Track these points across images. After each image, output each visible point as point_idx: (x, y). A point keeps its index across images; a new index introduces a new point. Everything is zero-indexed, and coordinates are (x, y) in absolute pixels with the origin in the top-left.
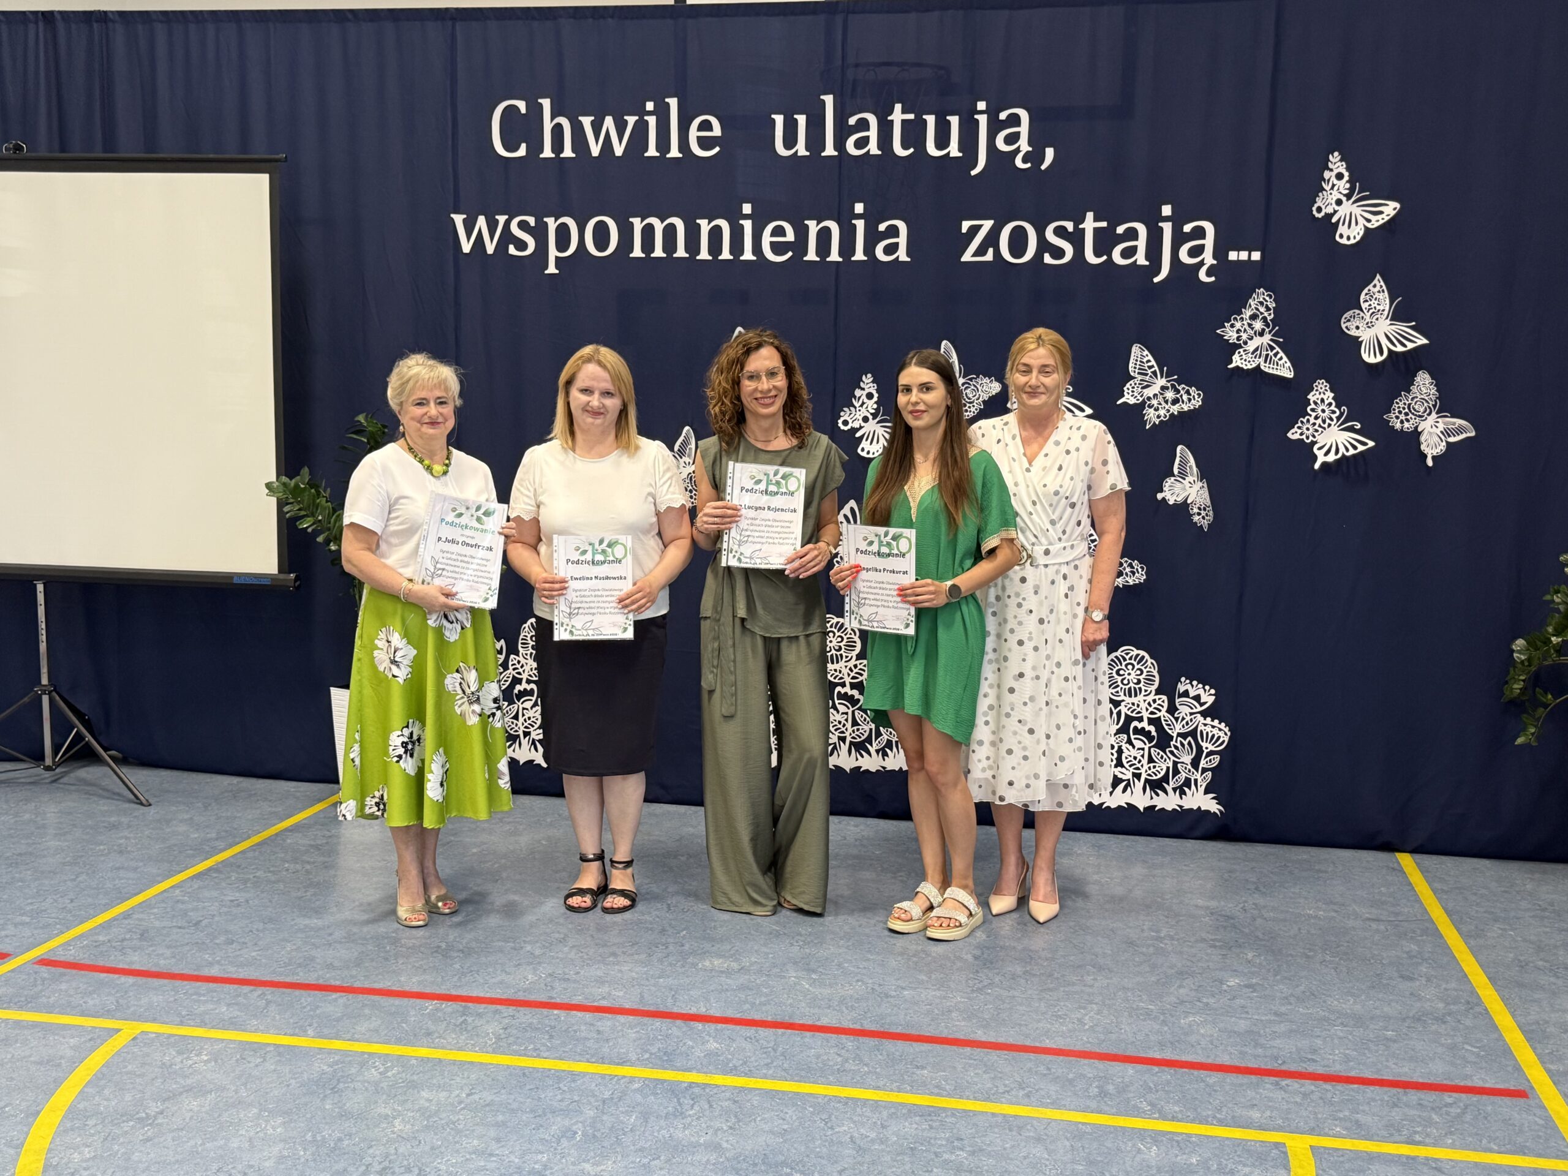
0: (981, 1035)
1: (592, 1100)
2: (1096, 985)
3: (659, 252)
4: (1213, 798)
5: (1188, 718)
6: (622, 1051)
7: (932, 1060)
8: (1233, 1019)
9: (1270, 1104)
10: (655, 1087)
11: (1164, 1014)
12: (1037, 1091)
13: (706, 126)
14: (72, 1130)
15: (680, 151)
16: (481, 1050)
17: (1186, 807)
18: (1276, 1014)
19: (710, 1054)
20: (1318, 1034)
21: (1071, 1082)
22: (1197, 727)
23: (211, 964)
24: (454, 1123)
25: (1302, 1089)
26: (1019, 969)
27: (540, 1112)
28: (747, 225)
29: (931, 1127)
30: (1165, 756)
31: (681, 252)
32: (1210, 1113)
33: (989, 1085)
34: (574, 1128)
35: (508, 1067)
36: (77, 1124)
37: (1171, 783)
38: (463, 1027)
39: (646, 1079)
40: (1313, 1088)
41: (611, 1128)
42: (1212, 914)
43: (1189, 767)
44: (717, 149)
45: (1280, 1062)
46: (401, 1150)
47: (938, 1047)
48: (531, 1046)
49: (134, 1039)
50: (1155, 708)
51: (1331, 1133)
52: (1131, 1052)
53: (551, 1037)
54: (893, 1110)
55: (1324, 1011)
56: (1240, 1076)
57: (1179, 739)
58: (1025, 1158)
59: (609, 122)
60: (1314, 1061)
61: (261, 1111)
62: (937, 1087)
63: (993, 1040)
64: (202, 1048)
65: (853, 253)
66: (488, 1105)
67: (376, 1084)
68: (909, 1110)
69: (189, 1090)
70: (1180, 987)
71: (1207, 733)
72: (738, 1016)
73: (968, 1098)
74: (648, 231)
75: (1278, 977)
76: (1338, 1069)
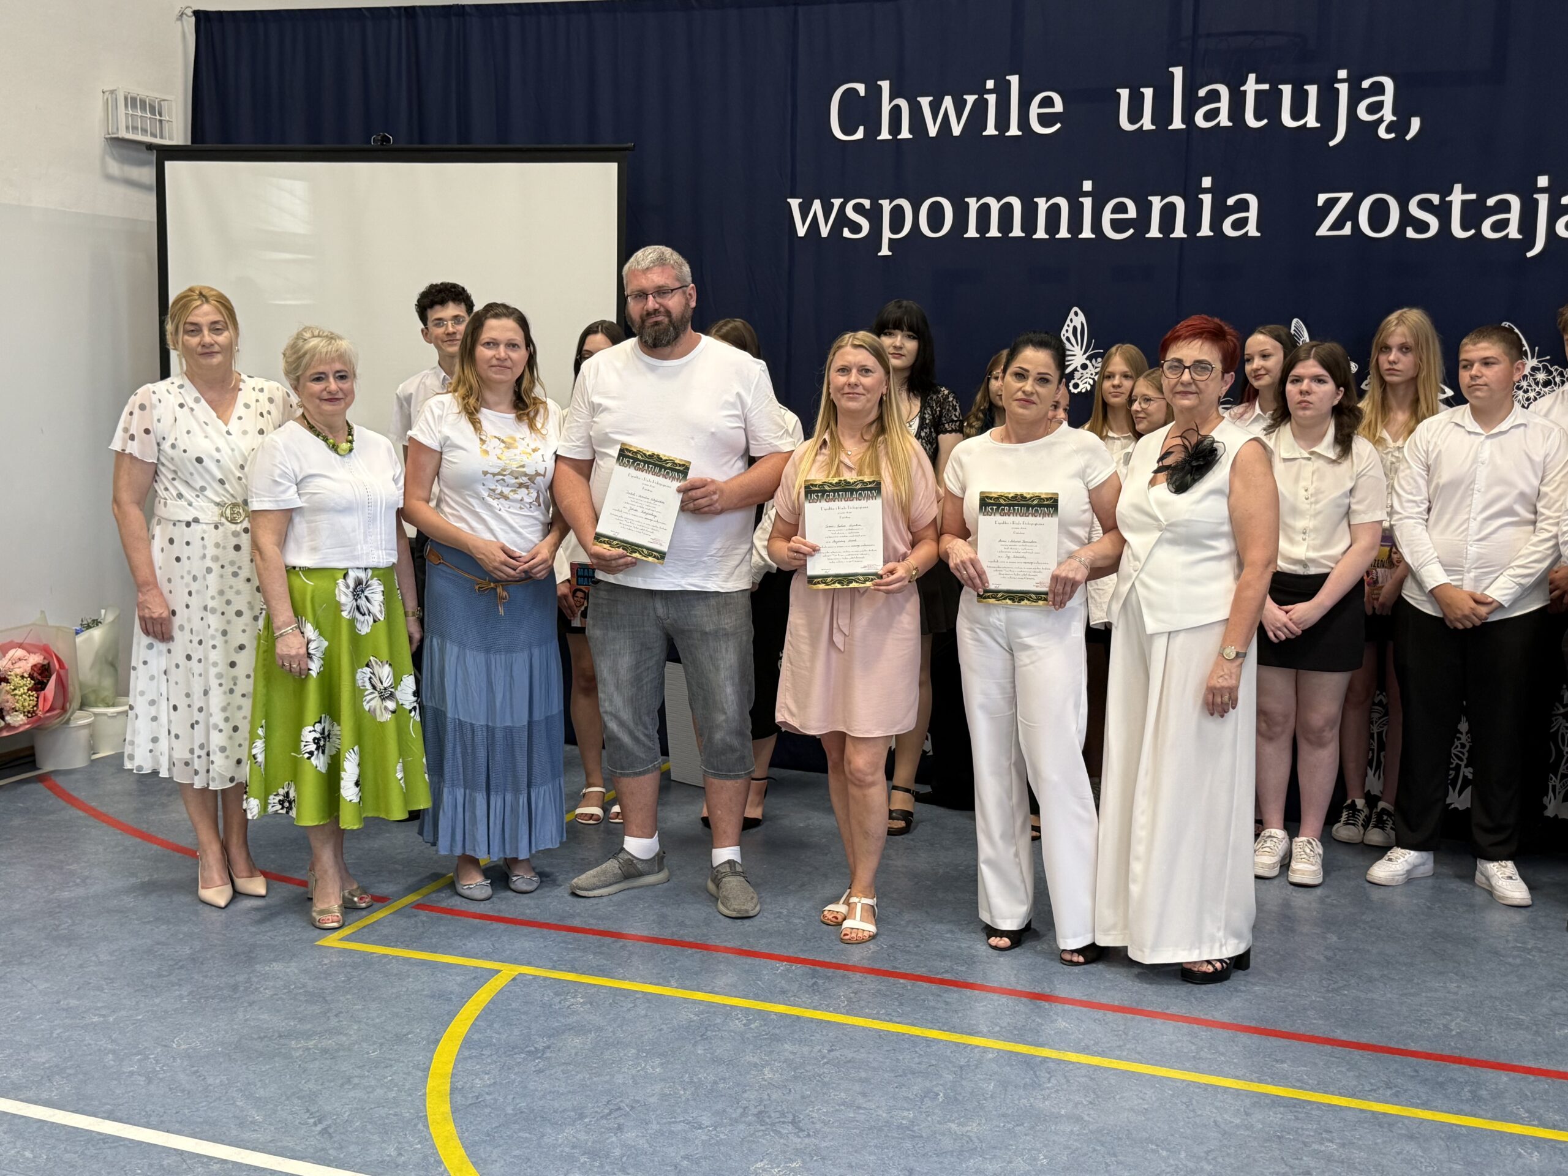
0: (1340, 1034)
1: (950, 1065)
2: (1461, 992)
3: (994, 232)
6: (972, 1022)
7: (1291, 1055)
10: (1009, 1059)
11: (1536, 1025)
12: (1406, 1091)
13: (1048, 102)
14: (471, 1058)
15: (1020, 129)
16: (836, 1010)
21: (1441, 1085)
23: (572, 916)
24: (820, 1076)
26: (1375, 972)
27: (900, 1072)
28: (1087, 202)
29: (1297, 1118)
31: (1017, 232)
33: (1354, 1083)
34: (936, 1089)
35: (864, 1028)
36: (474, 1053)
38: (814, 989)
39: (999, 1051)
41: (972, 1093)
44: (1058, 125)
46: (774, 1096)
47: (1296, 1043)
48: (883, 1011)
49: (514, 979)
52: (1503, 1059)
53: (901, 1004)
54: (1255, 1099)
58: (1398, 1153)
59: (948, 102)
61: (639, 1051)
62: (1299, 1081)
63: (1355, 1040)
64: (576, 991)
65: (1199, 230)
66: (849, 1061)
67: (742, 1034)
68: (1273, 1102)
69: (570, 1028)
70: (1552, 998)
72: (1085, 998)
73: (1333, 1093)
74: (984, 211)
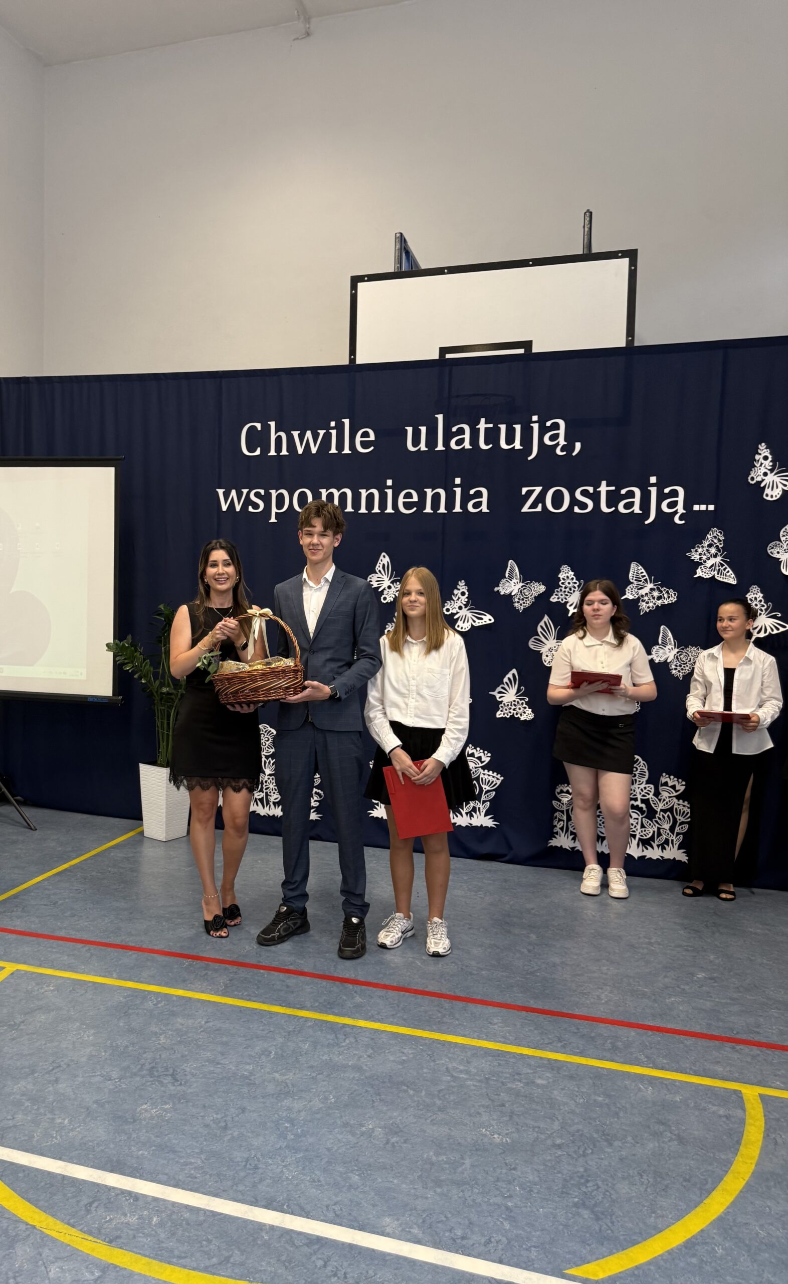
0: (532, 1003)
1: (282, 1031)
2: (609, 973)
4: (684, 852)
5: (667, 800)
6: (301, 999)
7: (500, 1019)
8: (702, 1001)
9: (730, 1062)
10: (321, 1026)
11: (654, 995)
12: (570, 1043)
13: (366, 434)
15: (350, 449)
16: (216, 993)
17: (666, 857)
18: (731, 999)
19: (358, 1006)
20: (761, 1014)
21: (593, 1038)
22: (673, 805)
24: (196, 1040)
25: (752, 1053)
26: (558, 958)
27: (249, 1037)
29: (499, 1065)
30: (652, 824)
32: (688, 1065)
33: (538, 1038)
34: (270, 1049)
35: (231, 1006)
37: (656, 842)
38: (205, 978)
39: (316, 1019)
40: (759, 1052)
41: (293, 1051)
42: (685, 928)
43: (668, 831)
44: (372, 448)
45: (735, 1032)
46: (163, 1056)
47: (504, 1010)
48: (246, 993)
50: (646, 793)
51: (773, 1085)
52: (633, 1020)
53: (258, 988)
55: (763, 998)
56: (708, 1041)
57: (662, 813)
58: (562, 1089)
59: (309, 434)
60: (758, 1033)
61: (81, 1024)
62: (503, 1037)
67: (152, 1011)
68: (485, 1052)
70: (665, 977)
71: (680, 810)
75: (731, 973)
76: (775, 1039)
